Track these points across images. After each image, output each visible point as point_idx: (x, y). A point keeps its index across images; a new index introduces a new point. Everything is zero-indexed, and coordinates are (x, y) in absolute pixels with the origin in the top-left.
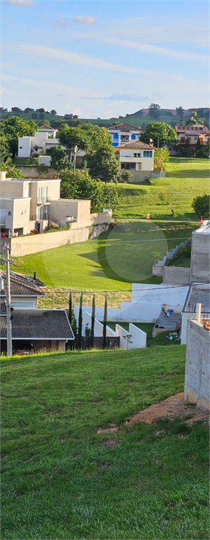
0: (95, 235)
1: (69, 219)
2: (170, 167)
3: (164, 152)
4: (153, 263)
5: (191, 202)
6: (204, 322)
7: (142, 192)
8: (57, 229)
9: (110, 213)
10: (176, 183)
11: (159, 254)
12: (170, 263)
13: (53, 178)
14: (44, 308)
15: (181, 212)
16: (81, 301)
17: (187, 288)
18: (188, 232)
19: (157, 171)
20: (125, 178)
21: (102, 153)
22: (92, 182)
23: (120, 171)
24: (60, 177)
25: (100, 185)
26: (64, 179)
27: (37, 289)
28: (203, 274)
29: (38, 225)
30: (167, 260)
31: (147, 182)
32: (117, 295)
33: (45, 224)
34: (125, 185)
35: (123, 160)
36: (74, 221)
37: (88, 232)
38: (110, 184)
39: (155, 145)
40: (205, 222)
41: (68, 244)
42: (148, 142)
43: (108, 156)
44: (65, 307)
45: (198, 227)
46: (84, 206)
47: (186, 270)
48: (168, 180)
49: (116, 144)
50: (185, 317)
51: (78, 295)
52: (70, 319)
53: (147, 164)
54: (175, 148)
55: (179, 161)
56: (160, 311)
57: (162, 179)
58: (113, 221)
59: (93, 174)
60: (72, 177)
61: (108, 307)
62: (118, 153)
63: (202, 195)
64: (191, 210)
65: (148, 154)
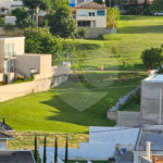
0: (56, 84)
1: (33, 71)
2: (121, 24)
3: (116, 11)
4: (108, 108)
5: (140, 54)
6: (153, 158)
7: (97, 46)
8: (22, 80)
9: (69, 65)
10: (127, 38)
11: (111, 100)
12: (122, 108)
13: (18, 36)
14: (12, 149)
15: (131, 63)
16: (45, 142)
17: (138, 129)
18: (138, 80)
19: (110, 27)
20: (82, 34)
21: (61, 13)
22: (52, 39)
23: (77, 29)
24: (25, 35)
25: (60, 41)
26: (27, 36)
27: (6, 132)
28: (152, 117)
29: (6, 77)
30: (120, 106)
31: (100, 38)
32: (76, 136)
33: (12, 76)
34: (82, 41)
35: (79, 18)
36: (38, 73)
37: (50, 82)
38: (69, 40)
39: (108, 5)
40: (153, 72)
41: (33, 94)
42: (101, 3)
43: (66, 15)
44: (31, 148)
45: (146, 76)
46: (46, 59)
47: (137, 113)
48: (119, 35)
49: (73, 5)
50: (136, 154)
51: (42, 138)
52: (36, 158)
53: (101, 22)
54: (125, 7)
55: (128, 19)
56: (114, 150)
57: (114, 35)
58: (71, 72)
59: (54, 31)
60: (34, 34)
61: (69, 148)
62: (74, 12)
63: (149, 48)
64: (140, 62)
65: (101, 13)
